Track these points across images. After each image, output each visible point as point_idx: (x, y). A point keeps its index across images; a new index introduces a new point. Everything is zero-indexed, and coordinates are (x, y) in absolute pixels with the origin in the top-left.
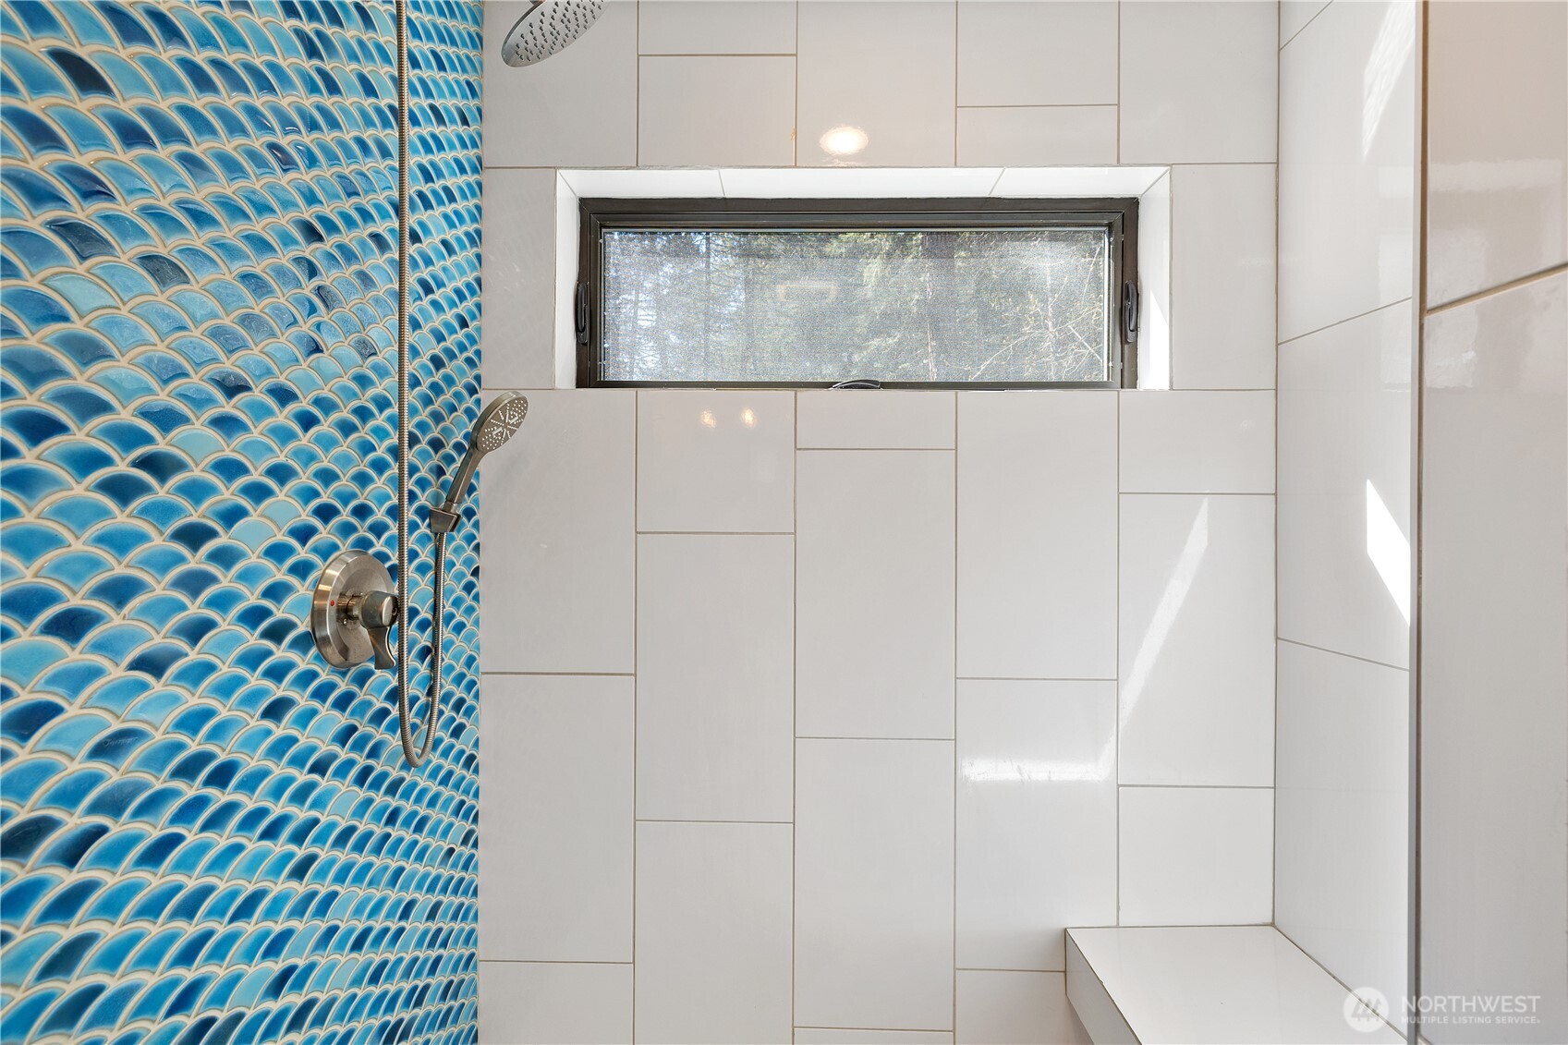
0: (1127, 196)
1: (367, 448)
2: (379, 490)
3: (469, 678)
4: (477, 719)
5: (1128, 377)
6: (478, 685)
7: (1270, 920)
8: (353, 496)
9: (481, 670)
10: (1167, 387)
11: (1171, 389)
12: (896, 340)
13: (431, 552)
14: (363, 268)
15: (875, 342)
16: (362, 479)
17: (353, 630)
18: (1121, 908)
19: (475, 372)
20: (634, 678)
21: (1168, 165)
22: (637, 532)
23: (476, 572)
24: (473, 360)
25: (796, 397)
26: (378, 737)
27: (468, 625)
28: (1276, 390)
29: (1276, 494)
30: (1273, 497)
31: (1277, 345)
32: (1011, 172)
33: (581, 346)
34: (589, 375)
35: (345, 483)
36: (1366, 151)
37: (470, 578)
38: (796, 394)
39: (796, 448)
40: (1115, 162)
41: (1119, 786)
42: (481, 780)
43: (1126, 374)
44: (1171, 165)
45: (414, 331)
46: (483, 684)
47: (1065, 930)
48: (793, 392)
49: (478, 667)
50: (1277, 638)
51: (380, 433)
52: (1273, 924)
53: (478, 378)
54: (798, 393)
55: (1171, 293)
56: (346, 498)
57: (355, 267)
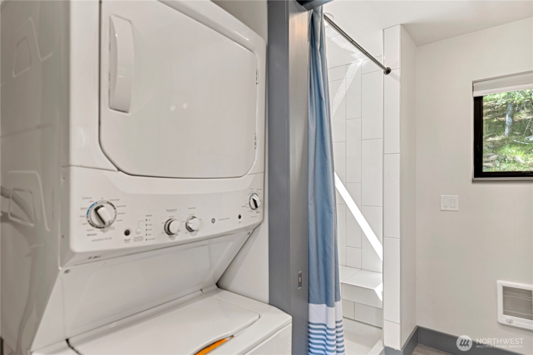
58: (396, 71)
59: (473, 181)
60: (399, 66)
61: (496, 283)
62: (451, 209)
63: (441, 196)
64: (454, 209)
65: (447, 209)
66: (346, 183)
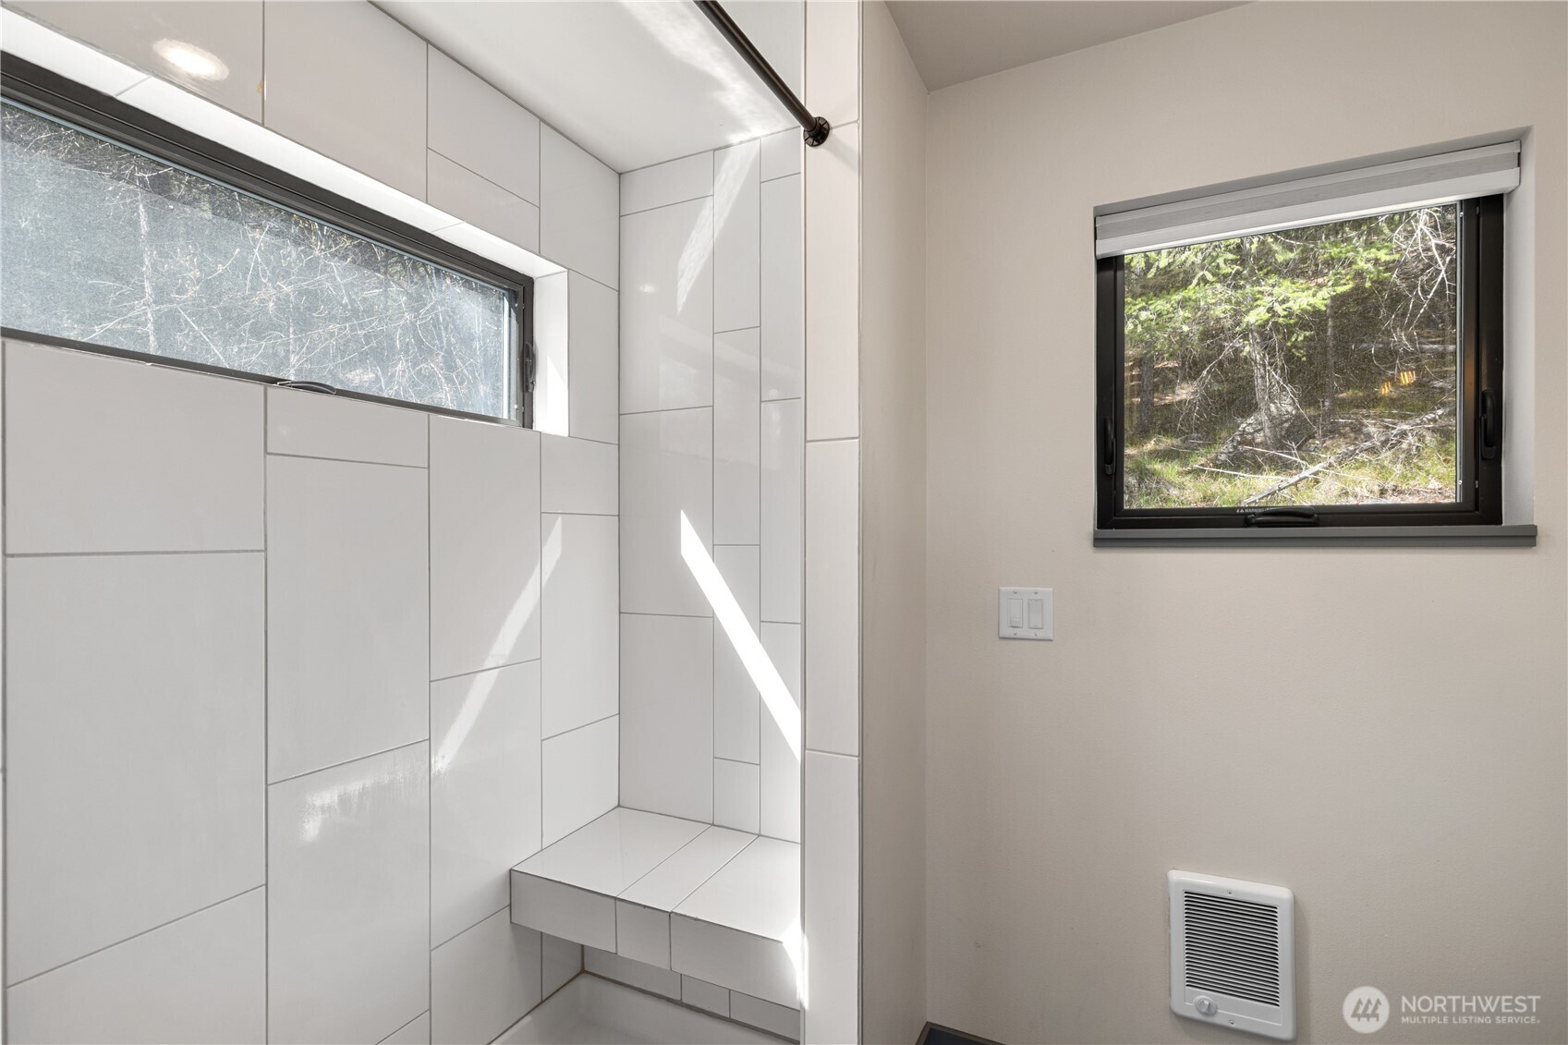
0: (526, 274)
5: (526, 419)
10: (567, 435)
11: (570, 437)
18: (544, 838)
21: (566, 268)
25: (263, 393)
28: (619, 445)
29: (619, 516)
30: (617, 518)
31: (620, 414)
39: (267, 452)
40: (536, 251)
43: (526, 416)
44: (569, 269)
47: (511, 871)
48: (262, 388)
50: (620, 612)
52: (619, 807)
54: (266, 390)
58: (846, 134)
59: (1099, 542)
60: (854, 114)
61: (1166, 881)
62: (1031, 634)
63: (1001, 588)
64: (1040, 634)
65: (1020, 633)
66: (714, 545)
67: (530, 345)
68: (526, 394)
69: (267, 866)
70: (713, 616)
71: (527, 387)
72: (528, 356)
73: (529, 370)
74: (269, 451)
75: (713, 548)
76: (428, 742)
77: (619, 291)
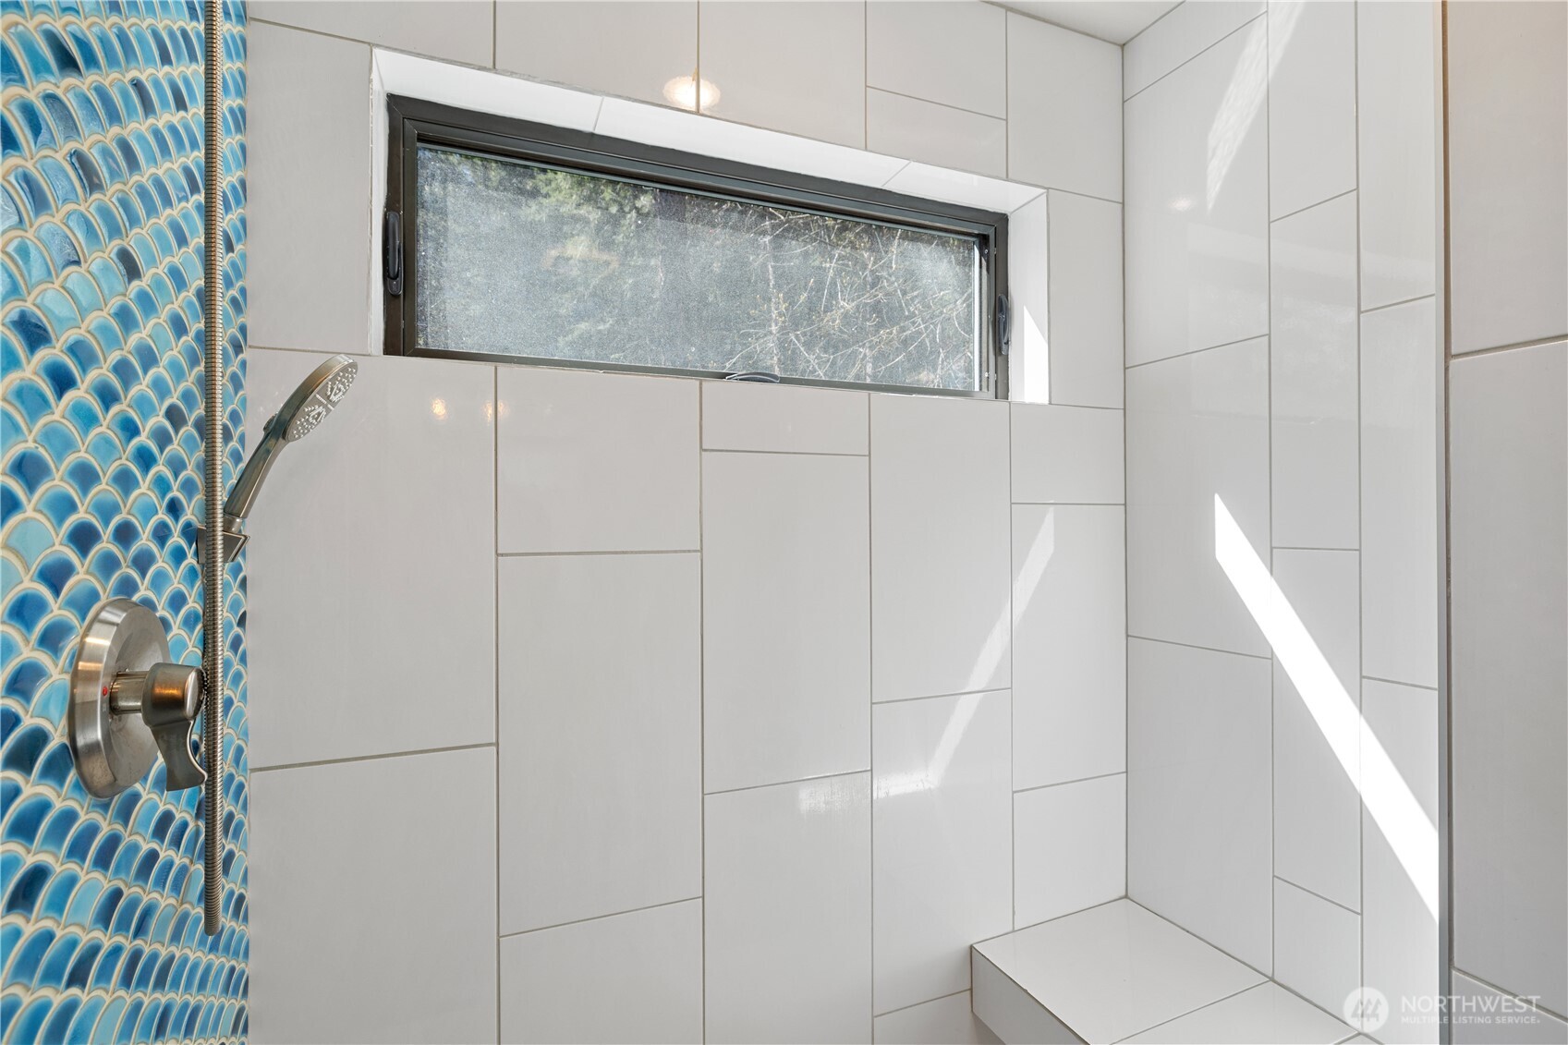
0: (999, 211)
1: (130, 429)
2: (144, 498)
3: (238, 779)
4: (245, 842)
5: (1002, 391)
6: (246, 789)
7: (1123, 893)
8: (115, 509)
9: (249, 766)
10: (1047, 402)
11: (1050, 403)
12: (608, 326)
13: (200, 595)
14: (125, 133)
15: (583, 326)
16: (125, 481)
17: (120, 730)
18: (1016, 913)
19: (241, 320)
20: (495, 748)
21: (1045, 188)
22: (497, 554)
23: (242, 621)
24: (238, 300)
25: (701, 388)
26: (145, 900)
27: (235, 701)
28: (1125, 409)
29: (1125, 505)
30: (1123, 507)
31: (1125, 368)
32: (916, 167)
33: (390, 298)
34: (401, 339)
35: (105, 488)
36: (1210, 206)
37: (237, 630)
38: (701, 384)
39: (702, 449)
40: (1004, 176)
41: (1014, 792)
42: (251, 930)
43: (999, 384)
44: (1048, 189)
45: (179, 249)
46: (253, 785)
47: (971, 947)
48: (698, 383)
49: (246, 763)
50: (1128, 636)
51: (143, 405)
52: (1126, 897)
53: (243, 329)
54: (704, 383)
55: (1049, 311)
56: (107, 511)
57: (115, 130)
66: (1272, 548)
67: (1004, 298)
68: (999, 358)
69: (703, 877)
70: (1272, 657)
71: (1000, 349)
72: (1001, 310)
73: (1002, 327)
74: (704, 447)
75: (1271, 554)
76: (870, 773)
77: (1123, 203)
